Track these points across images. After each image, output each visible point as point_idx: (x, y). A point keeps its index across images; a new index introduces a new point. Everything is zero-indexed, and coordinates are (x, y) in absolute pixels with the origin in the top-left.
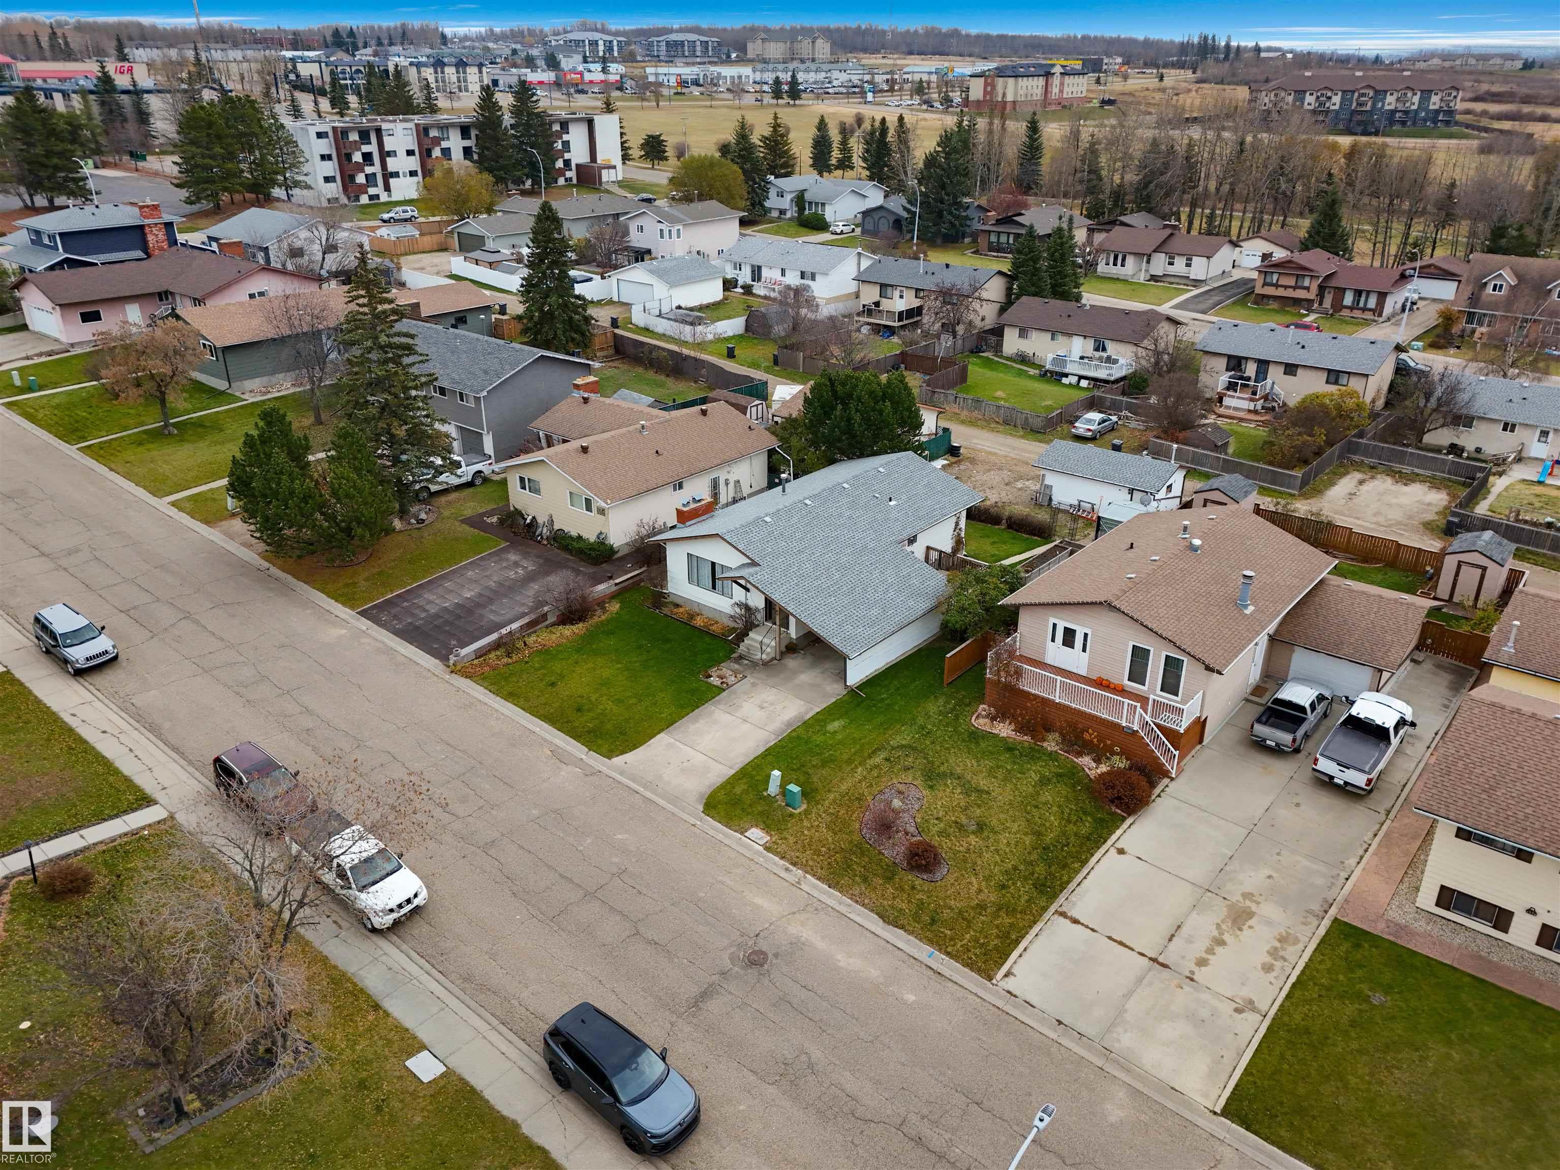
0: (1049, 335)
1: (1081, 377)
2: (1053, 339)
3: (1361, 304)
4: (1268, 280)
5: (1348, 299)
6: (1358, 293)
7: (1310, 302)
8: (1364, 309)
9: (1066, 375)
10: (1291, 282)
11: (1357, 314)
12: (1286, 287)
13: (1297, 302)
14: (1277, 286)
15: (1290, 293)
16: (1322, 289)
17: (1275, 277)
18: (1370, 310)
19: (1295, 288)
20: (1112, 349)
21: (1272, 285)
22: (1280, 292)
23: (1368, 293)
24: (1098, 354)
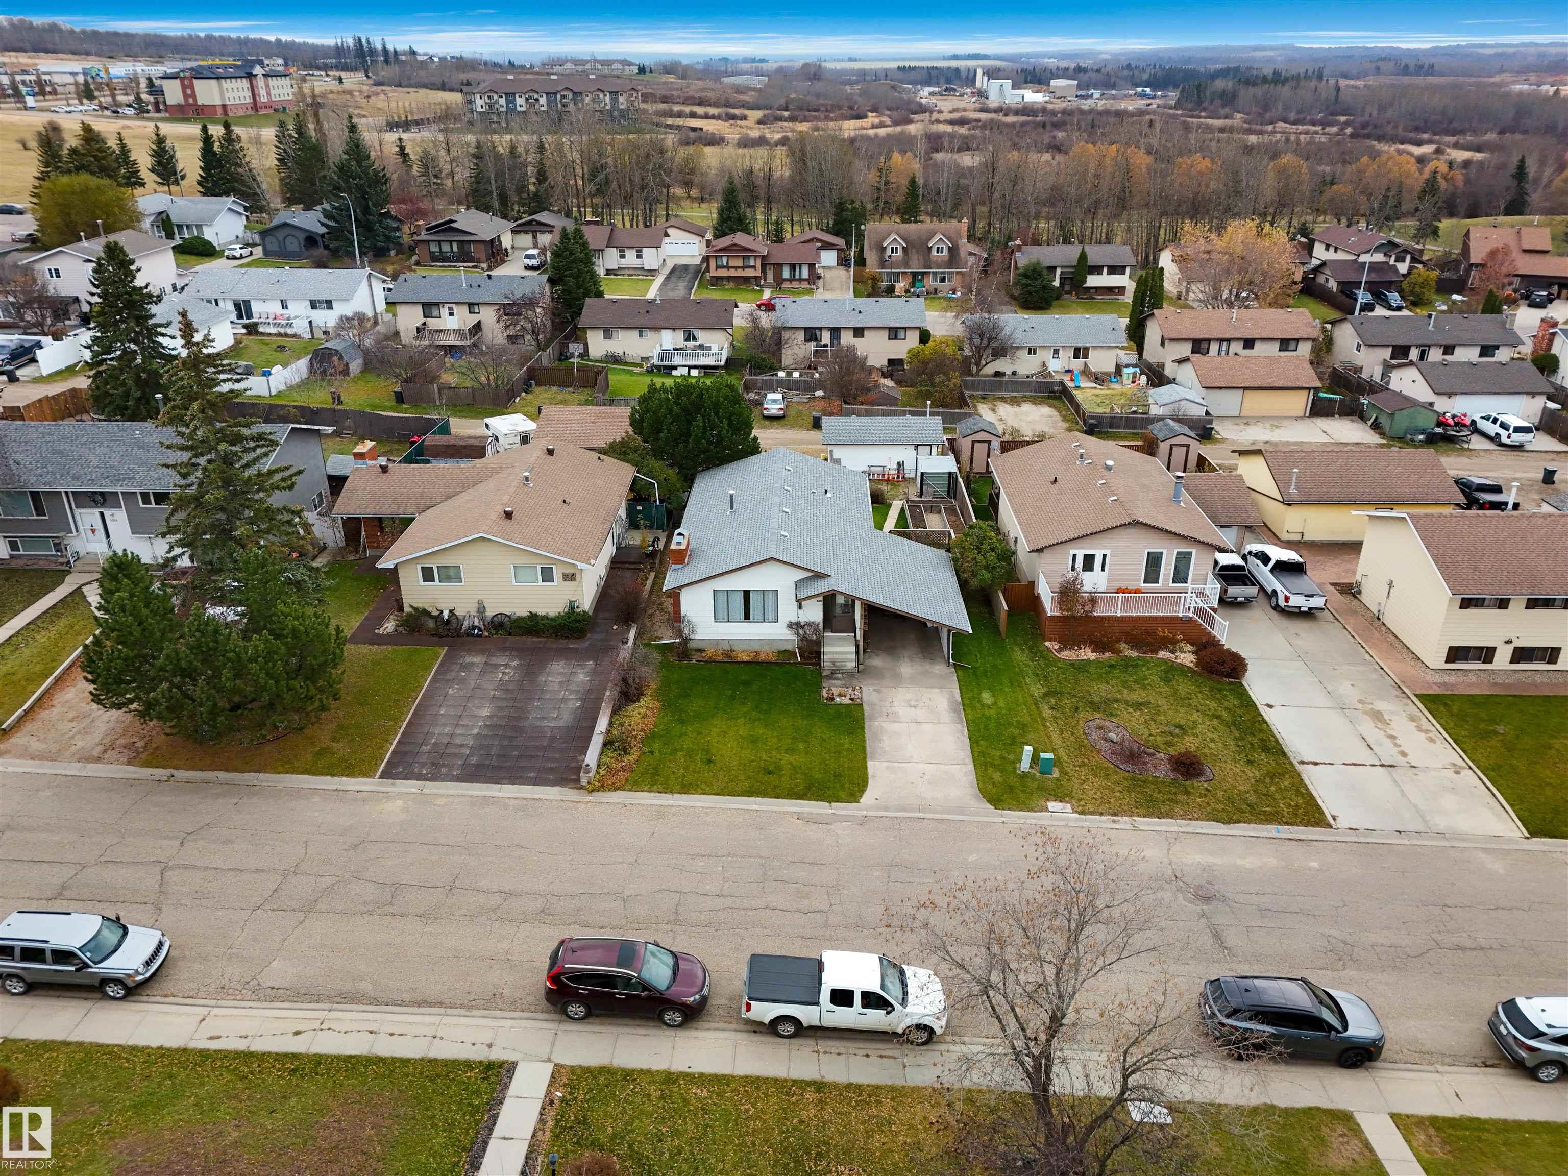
0: (636, 333)
1: (690, 367)
2: (641, 335)
3: (797, 277)
4: (719, 263)
5: (786, 274)
6: (793, 267)
7: (756, 277)
8: (801, 280)
9: (675, 368)
10: (739, 262)
11: (795, 285)
12: (736, 268)
13: (746, 280)
14: (728, 267)
15: (740, 273)
16: (764, 266)
17: (725, 260)
18: (805, 280)
19: (744, 267)
20: (703, 337)
21: (722, 267)
22: (732, 273)
23: (800, 265)
24: (691, 344)
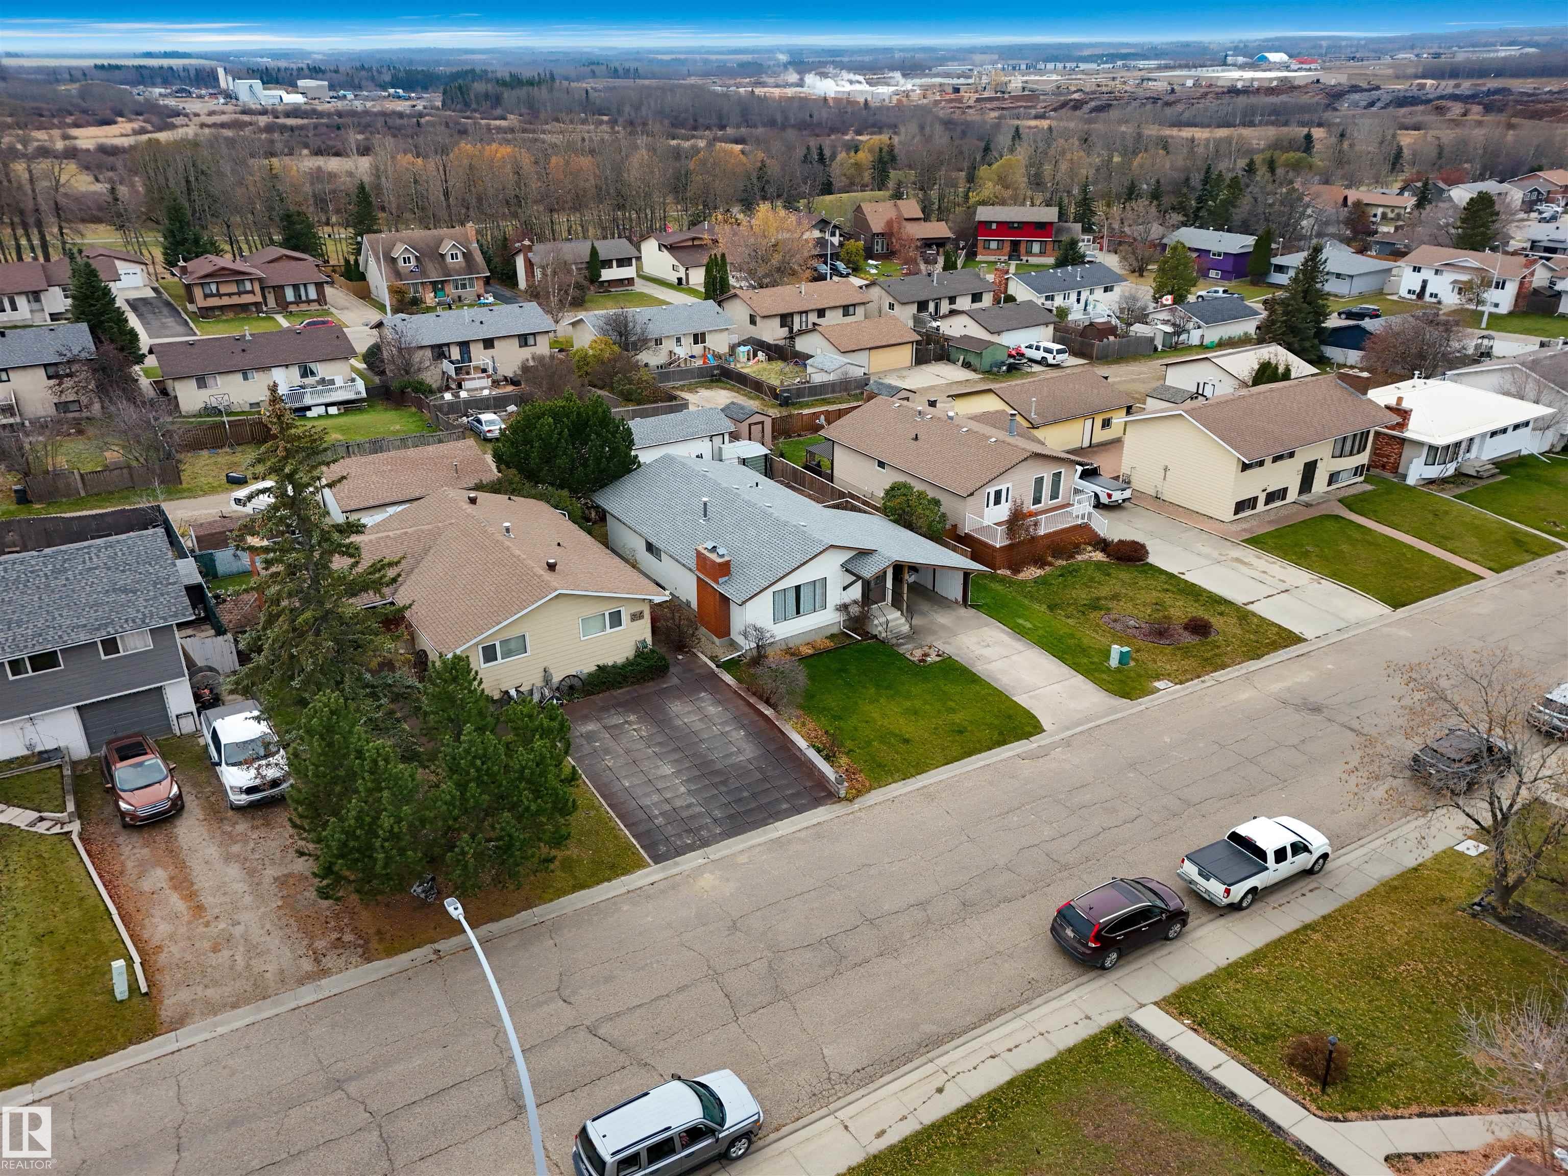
0: (240, 376)
1: (327, 405)
2: (246, 378)
3: (304, 298)
4: (208, 291)
5: (290, 295)
6: (296, 287)
7: (256, 304)
8: (309, 302)
9: (309, 408)
10: (233, 288)
11: (304, 307)
12: (230, 295)
13: (244, 307)
14: (219, 295)
15: (236, 300)
16: (262, 289)
17: (214, 287)
18: (314, 301)
19: (239, 294)
21: (212, 295)
22: (226, 301)
23: (305, 285)
